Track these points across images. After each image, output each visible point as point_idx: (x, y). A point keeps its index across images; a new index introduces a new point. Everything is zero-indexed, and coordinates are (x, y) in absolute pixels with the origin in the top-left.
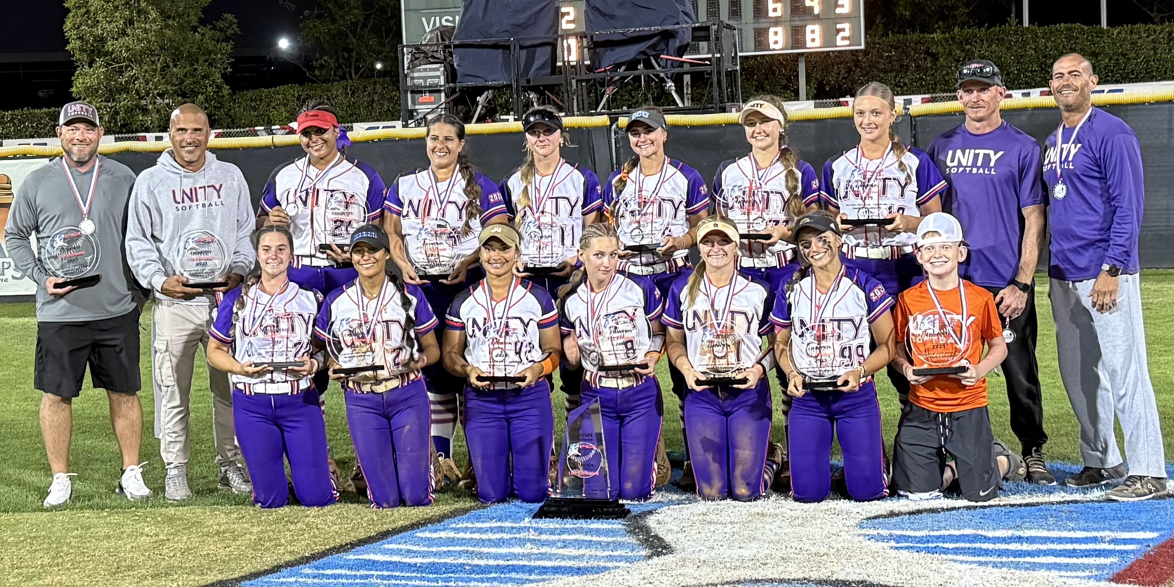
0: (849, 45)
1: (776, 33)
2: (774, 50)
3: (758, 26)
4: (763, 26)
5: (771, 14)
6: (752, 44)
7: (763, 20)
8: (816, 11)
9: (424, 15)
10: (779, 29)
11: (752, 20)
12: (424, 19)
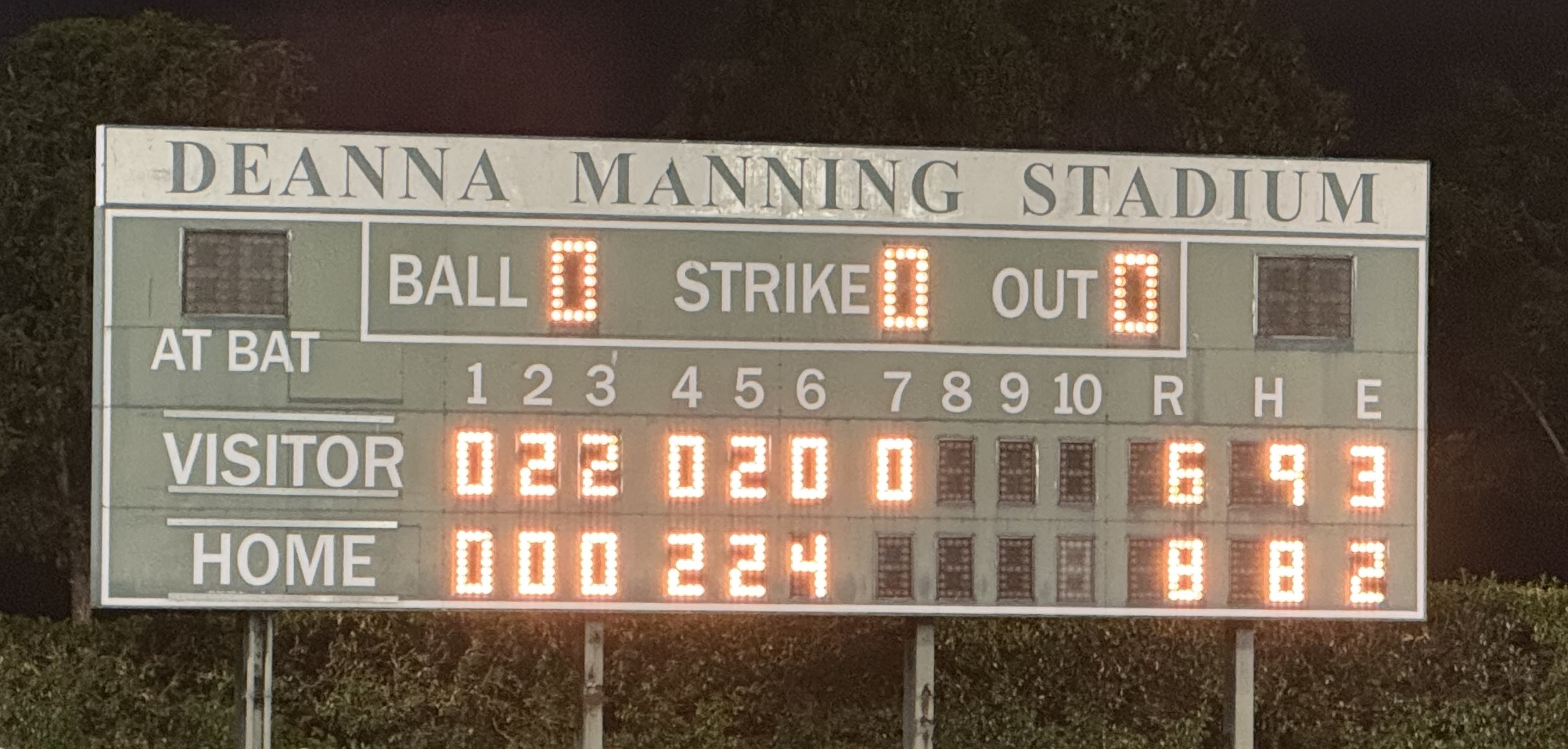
0: (1383, 606)
1: (1185, 557)
2: (1176, 605)
3: (1137, 530)
4: (1149, 530)
5: (1175, 497)
6: (1119, 583)
7: (1151, 514)
8: (1298, 500)
9: (173, 425)
10: (1196, 546)
11: (1122, 511)
12: (169, 438)
